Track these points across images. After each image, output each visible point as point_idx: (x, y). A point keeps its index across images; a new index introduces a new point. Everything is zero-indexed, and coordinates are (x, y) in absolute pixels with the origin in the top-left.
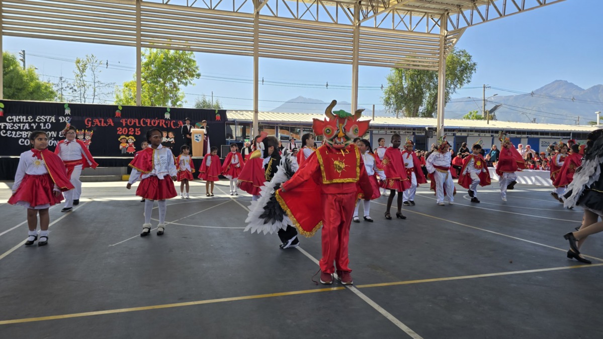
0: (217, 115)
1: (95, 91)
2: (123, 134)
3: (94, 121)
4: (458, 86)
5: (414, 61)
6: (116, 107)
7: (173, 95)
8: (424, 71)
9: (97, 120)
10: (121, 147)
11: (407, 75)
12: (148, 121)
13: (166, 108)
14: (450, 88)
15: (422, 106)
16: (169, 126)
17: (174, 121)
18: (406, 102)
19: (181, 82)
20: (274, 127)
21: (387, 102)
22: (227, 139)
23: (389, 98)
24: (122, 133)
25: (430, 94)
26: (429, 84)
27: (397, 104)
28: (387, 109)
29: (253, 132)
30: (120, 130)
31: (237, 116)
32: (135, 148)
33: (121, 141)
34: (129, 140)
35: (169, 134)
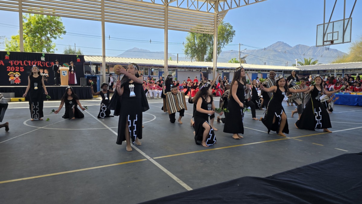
0: (77, 59)
2: (11, 71)
4: (226, 43)
5: (201, 28)
7: (47, 45)
8: (207, 34)
10: (10, 79)
11: (197, 36)
13: (42, 53)
14: (221, 45)
15: (206, 55)
16: (44, 66)
17: (48, 62)
18: (197, 52)
19: (53, 36)
21: (186, 53)
22: (85, 74)
23: (187, 50)
25: (210, 48)
26: (210, 42)
27: (192, 54)
28: (186, 56)
29: (102, 69)
30: (9, 68)
31: (91, 59)
32: (20, 80)
33: (10, 76)
34: (16, 75)
35: (45, 71)
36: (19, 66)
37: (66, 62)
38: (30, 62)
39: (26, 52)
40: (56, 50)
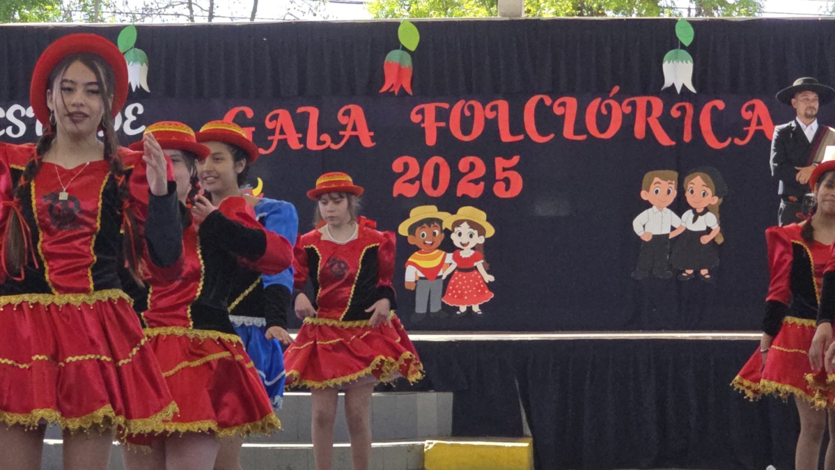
2: (423, 199)
3: (269, 125)
6: (384, 34)
9: (284, 116)
10: (411, 274)
12: (567, 108)
13: (671, 23)
16: (687, 137)
17: (720, 105)
24: (421, 189)
30: (409, 175)
32: (489, 278)
33: (411, 241)
34: (457, 229)
35: (689, 186)
36: (489, 146)
38: (572, 102)
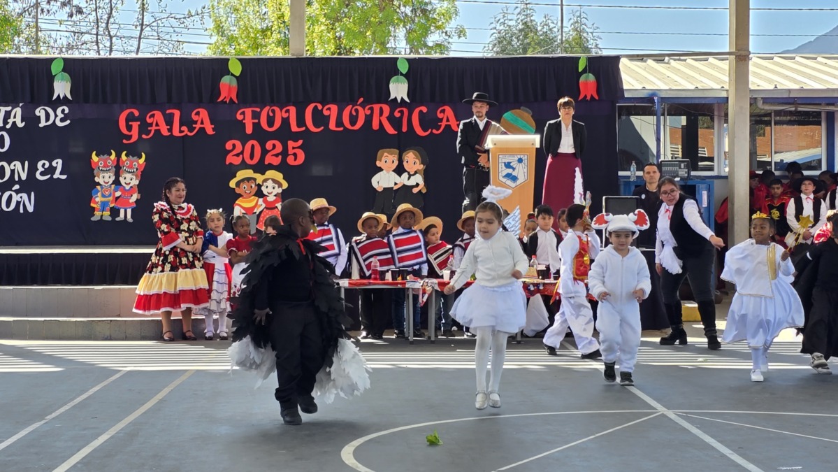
0: (582, 79)
1: (143, 9)
2: (244, 166)
3: (149, 120)
6: (220, 66)
7: (414, 11)
9: (158, 115)
10: (237, 211)
12: (332, 111)
13: (395, 59)
16: (404, 129)
17: (424, 109)
20: (819, 114)
22: (621, 173)
24: (243, 160)
29: (727, 140)
30: (236, 151)
31: (662, 77)
33: (238, 191)
34: (265, 184)
35: (406, 158)
37: (515, 105)
38: (334, 108)
39: (308, 55)
40: (455, 38)
